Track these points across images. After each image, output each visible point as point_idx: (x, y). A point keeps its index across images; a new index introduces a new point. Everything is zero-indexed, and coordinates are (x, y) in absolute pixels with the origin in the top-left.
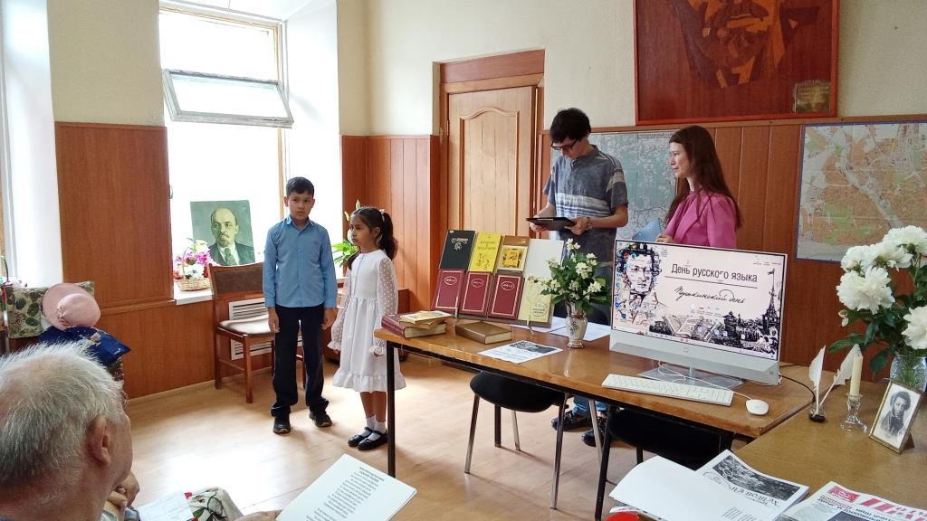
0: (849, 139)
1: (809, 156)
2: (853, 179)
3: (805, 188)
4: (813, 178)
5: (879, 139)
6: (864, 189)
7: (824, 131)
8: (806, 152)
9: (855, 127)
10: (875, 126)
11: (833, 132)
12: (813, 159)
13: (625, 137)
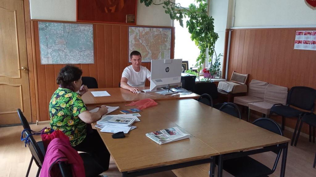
0: (139, 31)
1: (130, 35)
2: (141, 41)
3: (130, 43)
4: (132, 41)
5: (145, 31)
6: (143, 44)
7: (133, 28)
8: (130, 34)
9: (141, 28)
10: (145, 28)
11: (136, 29)
12: (131, 36)
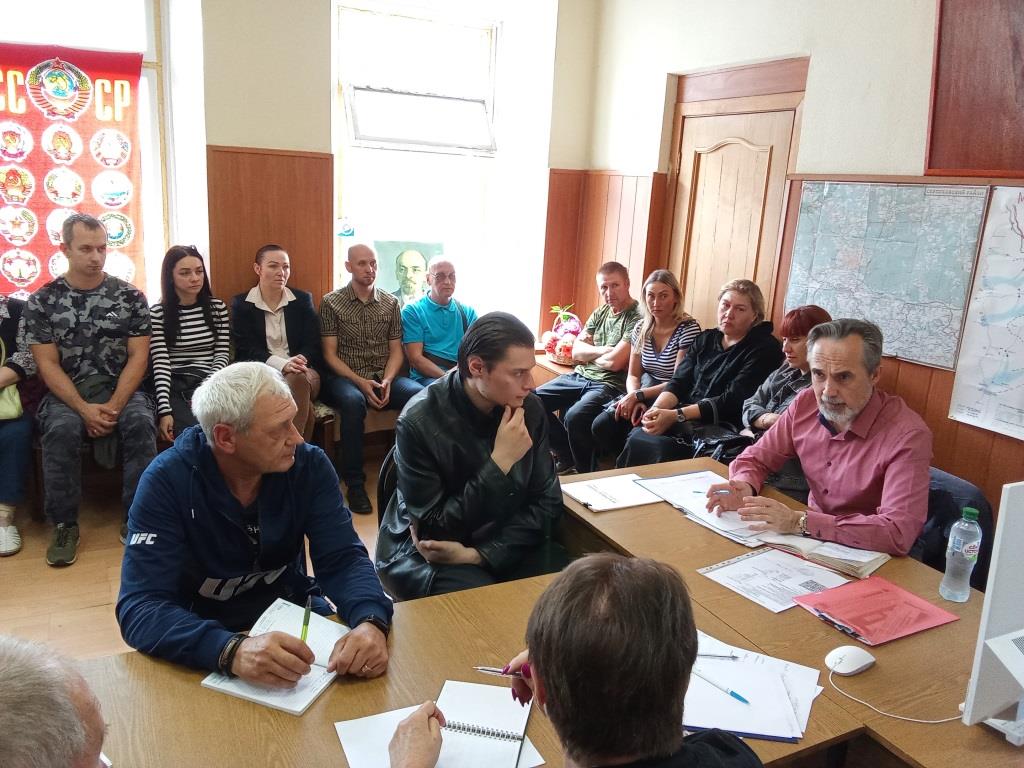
13: (906, 192)
